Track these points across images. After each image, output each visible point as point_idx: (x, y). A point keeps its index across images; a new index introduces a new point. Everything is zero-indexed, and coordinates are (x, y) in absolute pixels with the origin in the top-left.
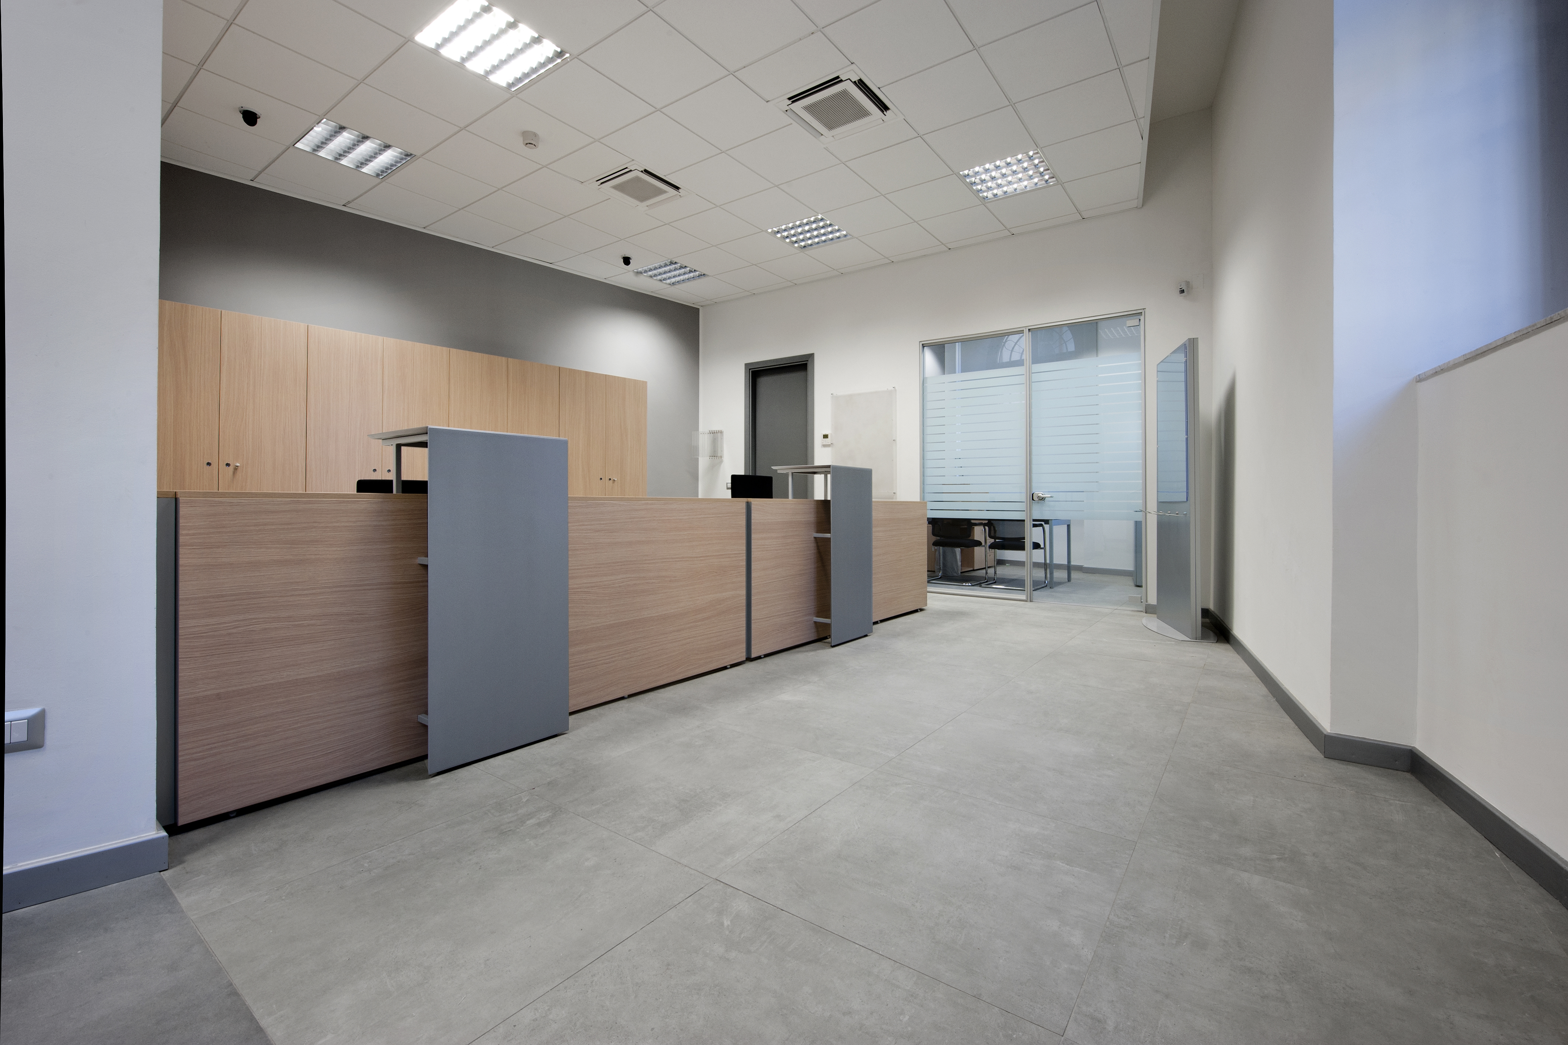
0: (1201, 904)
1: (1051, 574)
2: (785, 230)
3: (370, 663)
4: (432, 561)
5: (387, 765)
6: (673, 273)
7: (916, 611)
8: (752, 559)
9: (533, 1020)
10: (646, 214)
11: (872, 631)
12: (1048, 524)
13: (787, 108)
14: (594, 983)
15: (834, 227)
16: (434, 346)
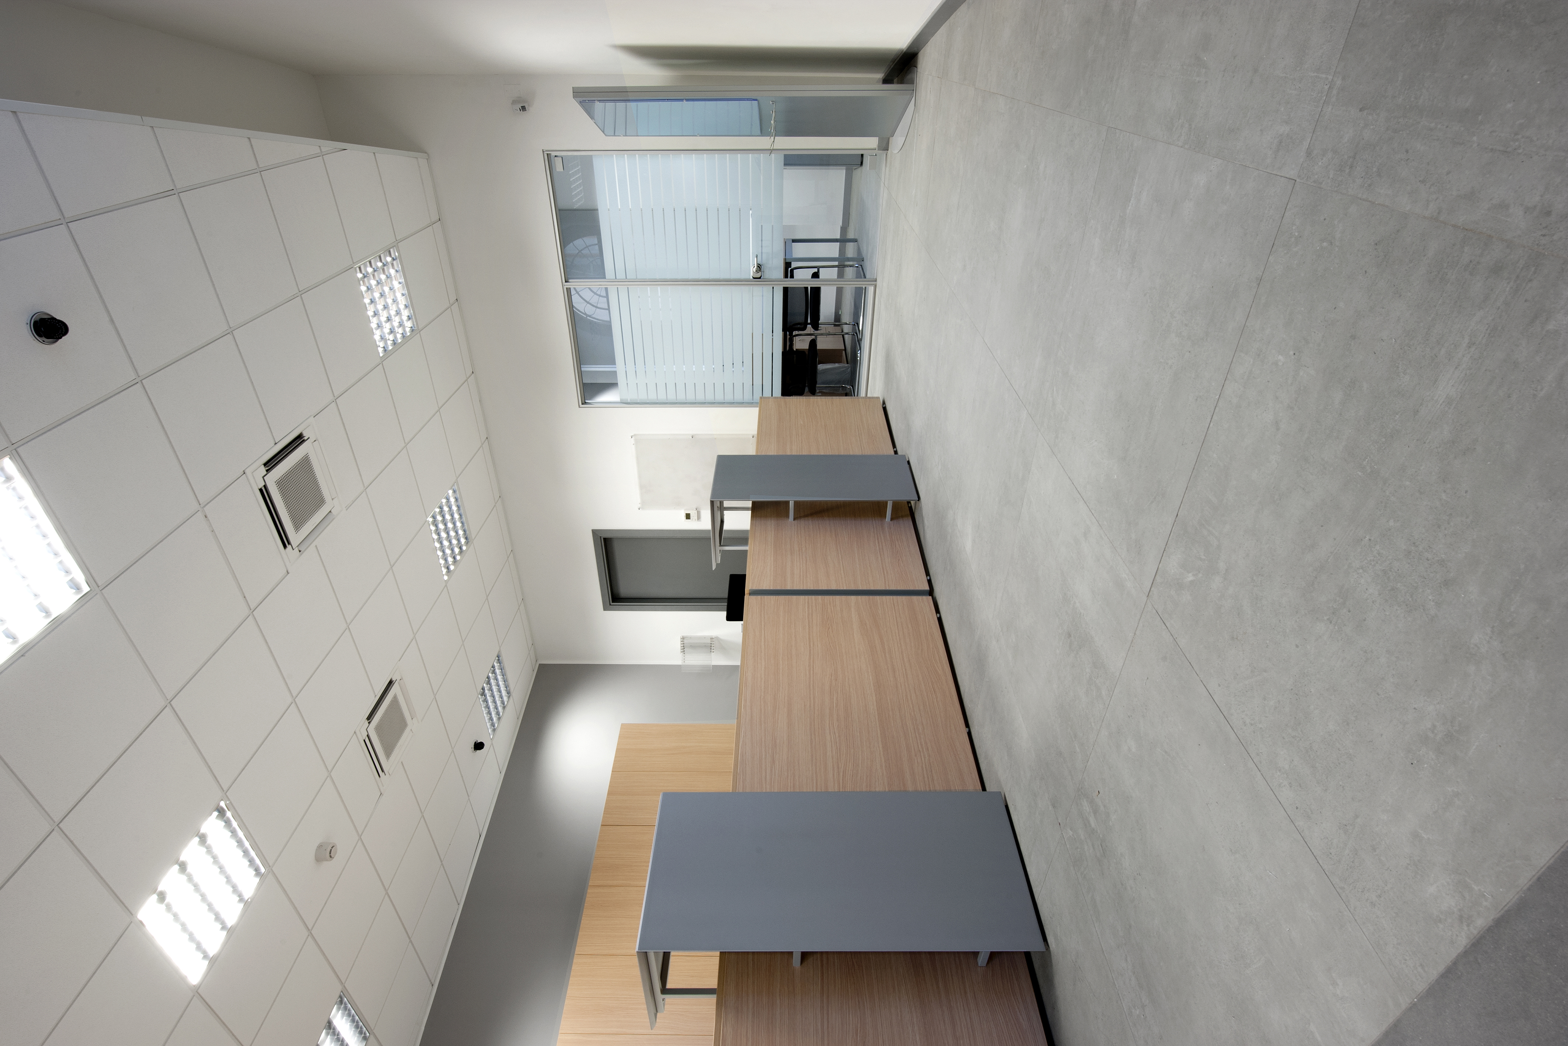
0: (1167, 46)
1: (849, 259)
2: (446, 560)
3: (915, 1022)
4: (798, 947)
5: (1036, 1002)
6: (496, 694)
7: (885, 409)
8: (815, 589)
9: (1291, 787)
10: (422, 721)
11: (904, 456)
12: (791, 263)
13: (296, 550)
14: (1253, 722)
15: (444, 504)
16: (572, 973)
